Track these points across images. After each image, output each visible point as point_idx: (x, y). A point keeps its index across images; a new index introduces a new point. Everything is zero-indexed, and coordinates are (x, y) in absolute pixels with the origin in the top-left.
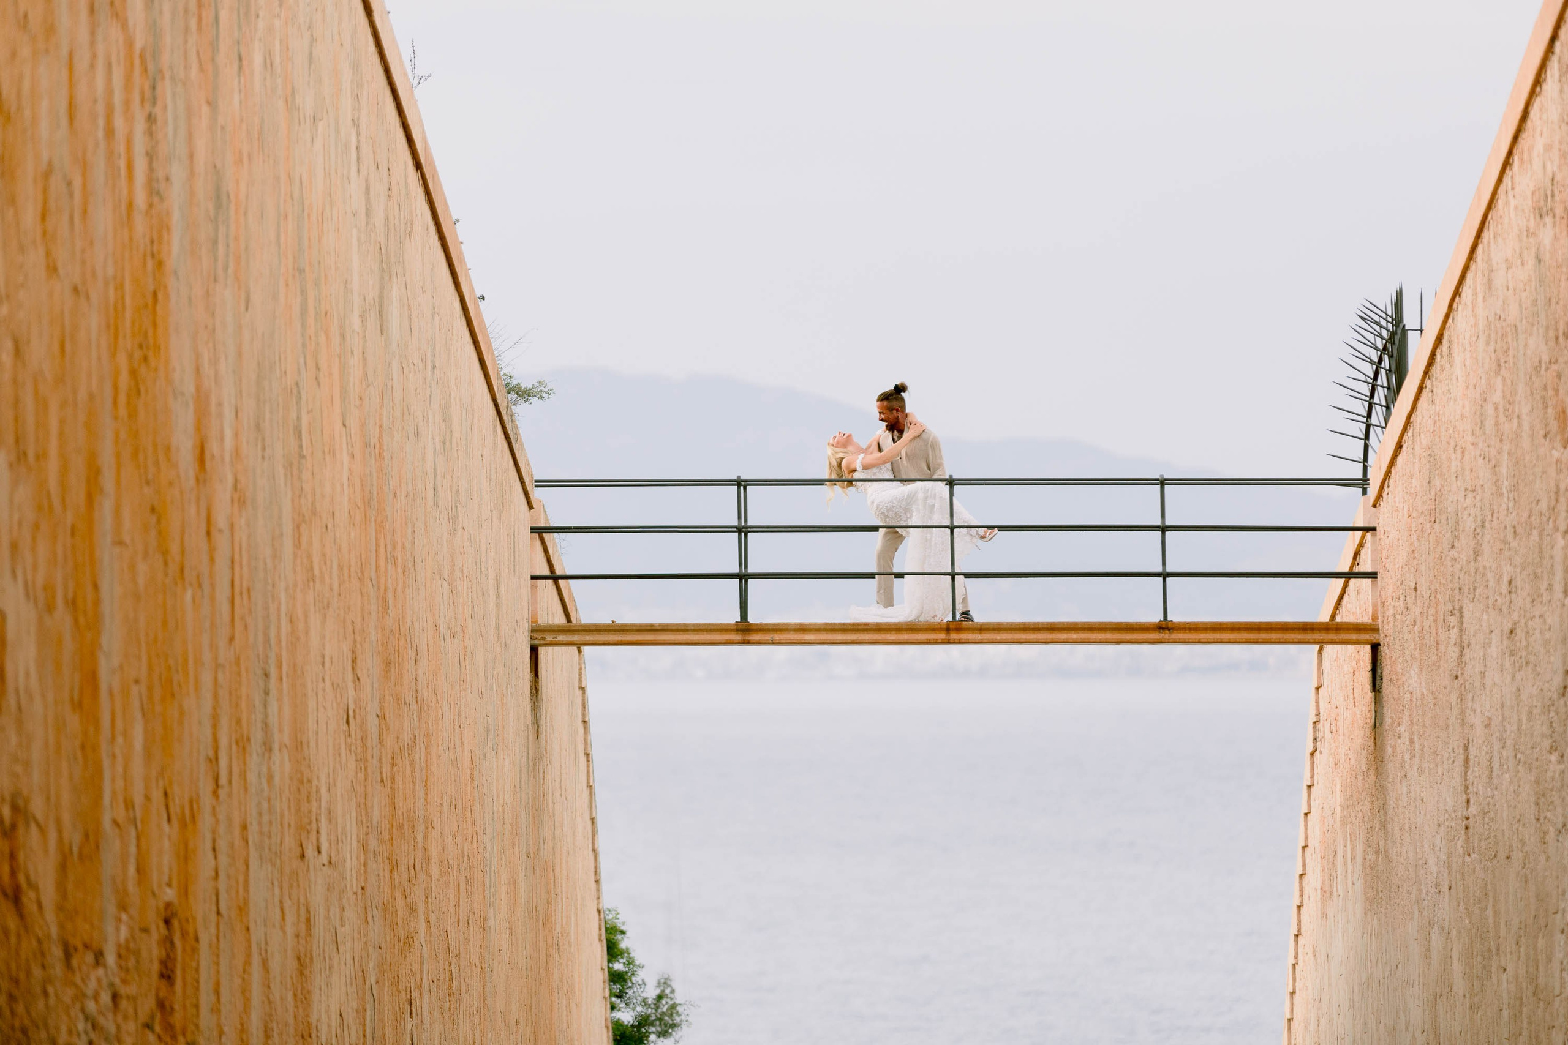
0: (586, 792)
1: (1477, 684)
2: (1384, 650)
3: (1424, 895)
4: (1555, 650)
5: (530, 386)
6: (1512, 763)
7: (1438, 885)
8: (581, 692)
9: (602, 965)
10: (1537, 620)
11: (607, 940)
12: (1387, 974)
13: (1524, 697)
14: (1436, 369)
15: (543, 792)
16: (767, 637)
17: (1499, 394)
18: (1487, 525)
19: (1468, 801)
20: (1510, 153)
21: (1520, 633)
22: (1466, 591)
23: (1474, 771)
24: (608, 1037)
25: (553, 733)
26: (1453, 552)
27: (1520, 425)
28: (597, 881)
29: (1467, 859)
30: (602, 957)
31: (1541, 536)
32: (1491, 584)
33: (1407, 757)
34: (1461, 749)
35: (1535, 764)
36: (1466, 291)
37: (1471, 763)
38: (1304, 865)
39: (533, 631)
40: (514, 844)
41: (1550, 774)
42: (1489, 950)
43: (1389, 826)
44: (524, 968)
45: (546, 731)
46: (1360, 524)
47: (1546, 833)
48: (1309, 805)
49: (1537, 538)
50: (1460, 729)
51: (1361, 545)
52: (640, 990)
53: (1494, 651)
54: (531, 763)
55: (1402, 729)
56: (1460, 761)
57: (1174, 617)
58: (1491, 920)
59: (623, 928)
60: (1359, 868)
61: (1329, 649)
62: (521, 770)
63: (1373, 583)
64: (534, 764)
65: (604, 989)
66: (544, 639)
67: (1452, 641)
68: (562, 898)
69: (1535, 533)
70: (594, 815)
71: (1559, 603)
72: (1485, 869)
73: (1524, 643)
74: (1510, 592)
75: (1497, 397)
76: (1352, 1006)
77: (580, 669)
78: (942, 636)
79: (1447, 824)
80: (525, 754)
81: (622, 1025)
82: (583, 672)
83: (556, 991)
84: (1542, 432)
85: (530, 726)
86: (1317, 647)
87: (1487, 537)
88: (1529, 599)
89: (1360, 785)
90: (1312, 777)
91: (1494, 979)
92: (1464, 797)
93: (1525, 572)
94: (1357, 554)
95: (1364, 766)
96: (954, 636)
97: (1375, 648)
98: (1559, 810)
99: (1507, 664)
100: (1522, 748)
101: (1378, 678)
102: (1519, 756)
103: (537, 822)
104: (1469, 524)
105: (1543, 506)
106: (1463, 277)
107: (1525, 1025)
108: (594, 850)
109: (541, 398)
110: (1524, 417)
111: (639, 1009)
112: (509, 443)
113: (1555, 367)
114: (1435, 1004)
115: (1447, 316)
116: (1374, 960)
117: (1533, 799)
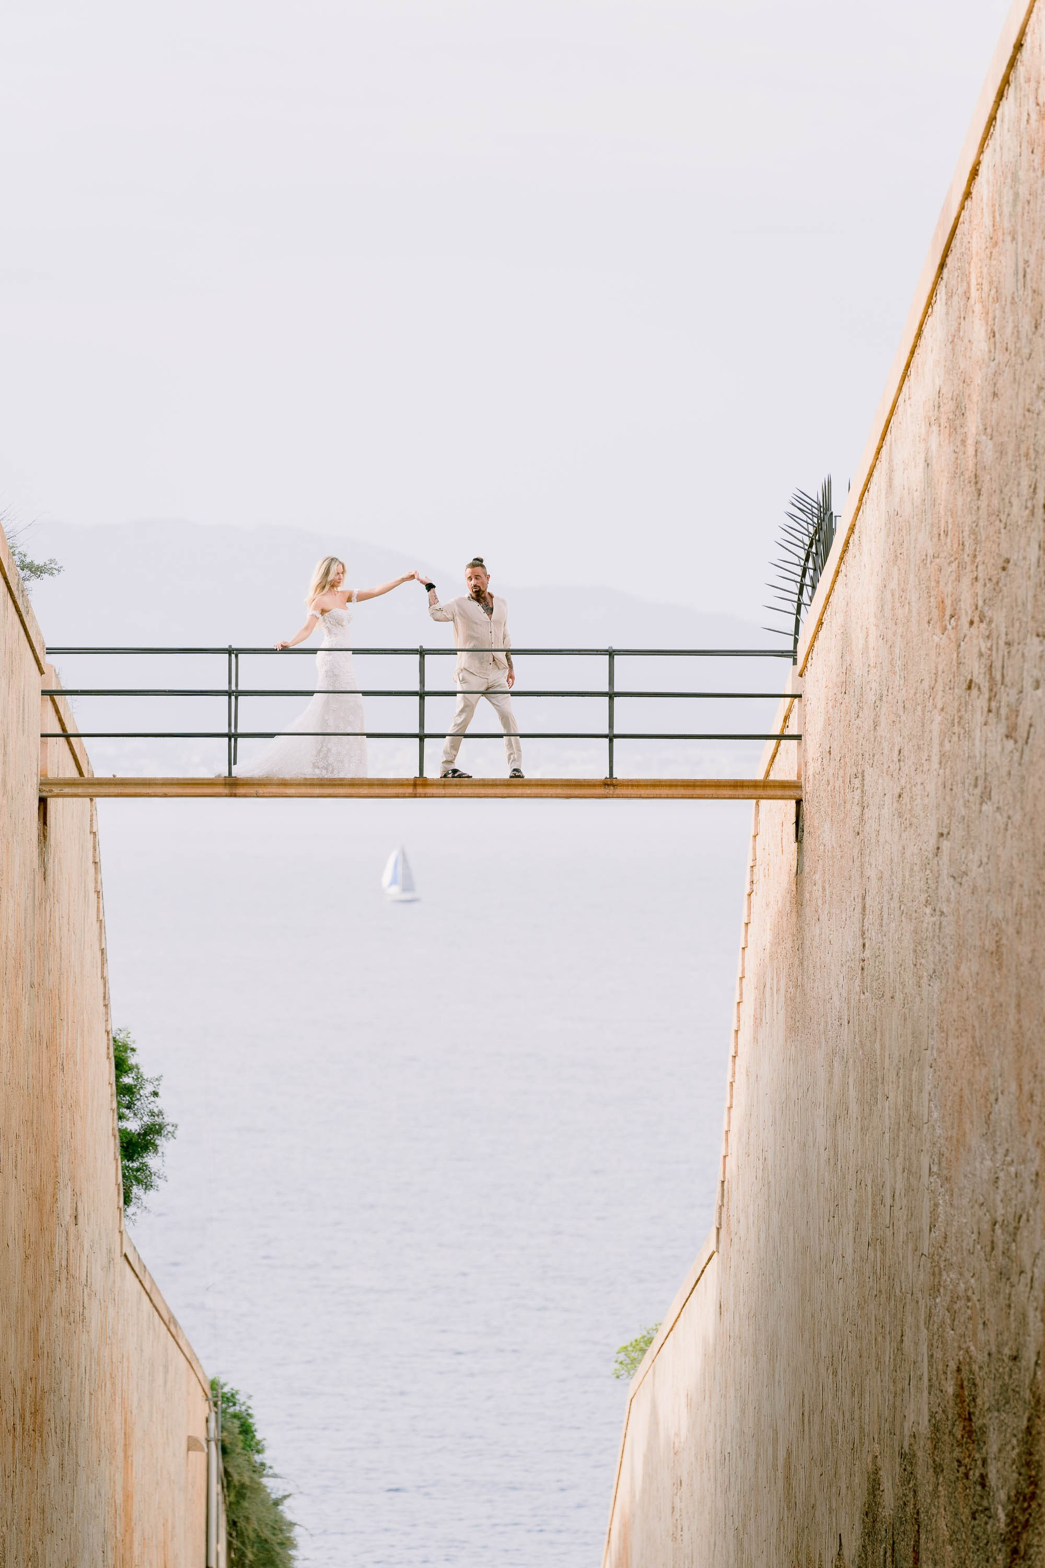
0: (96, 926)
1: (873, 841)
2: (805, 805)
3: (829, 1027)
4: (931, 815)
5: (42, 564)
6: (897, 913)
7: (840, 1018)
8: (92, 836)
9: (110, 1080)
10: (919, 787)
11: (115, 1057)
12: (801, 1095)
13: (908, 854)
14: (849, 556)
15: (50, 928)
16: (252, 791)
17: (895, 581)
18: (884, 698)
19: (864, 945)
20: (908, 366)
21: (906, 799)
22: (867, 756)
23: (870, 918)
24: (115, 1144)
25: (62, 874)
26: (858, 722)
27: (910, 611)
28: (106, 1006)
29: (863, 997)
30: (110, 1073)
31: (923, 711)
32: (886, 752)
33: (820, 902)
34: (860, 898)
35: (914, 915)
36: (873, 487)
37: (867, 912)
38: (741, 994)
39: (41, 784)
40: (17, 977)
41: (925, 925)
42: (877, 1079)
43: (805, 963)
44: (25, 1088)
45: (54, 873)
46: (790, 693)
47: (920, 977)
48: (746, 941)
49: (920, 713)
50: (860, 881)
51: (790, 710)
52: (147, 1102)
53: (886, 812)
54: (37, 903)
55: (817, 876)
56: (859, 909)
57: (619, 774)
58: (878, 1053)
59: (133, 1046)
60: (782, 999)
61: (763, 802)
62: (26, 910)
63: (799, 744)
64: (41, 904)
65: (112, 1101)
66: (51, 791)
67: (856, 801)
68: (68, 1023)
69: (919, 708)
70: (103, 946)
71: (935, 773)
72: (876, 1006)
73: (909, 807)
74: (899, 760)
75: (893, 585)
76: (774, 1123)
77: (92, 816)
78: (410, 790)
79: (848, 964)
80: (32, 895)
81: (128, 1134)
82: (94, 818)
83: (60, 1106)
84: (926, 619)
85: (37, 870)
86: (754, 801)
87: (884, 710)
88: (913, 768)
89: (785, 925)
90: (749, 916)
91: (879, 1106)
92: (861, 942)
93: (910, 744)
94: (786, 718)
95: (788, 908)
96: (420, 790)
97: (799, 802)
98: (931, 958)
99: (896, 826)
100: (905, 900)
101: (800, 830)
102: (902, 907)
103: (42, 955)
104: (871, 697)
105: (926, 685)
106: (871, 475)
107: (901, 1148)
108: (103, 978)
109: (52, 574)
110: (913, 604)
111: (146, 1119)
112: (20, 616)
113: (937, 560)
114: (835, 1126)
115: (858, 509)
116: (791, 1083)
117: (912, 946)
